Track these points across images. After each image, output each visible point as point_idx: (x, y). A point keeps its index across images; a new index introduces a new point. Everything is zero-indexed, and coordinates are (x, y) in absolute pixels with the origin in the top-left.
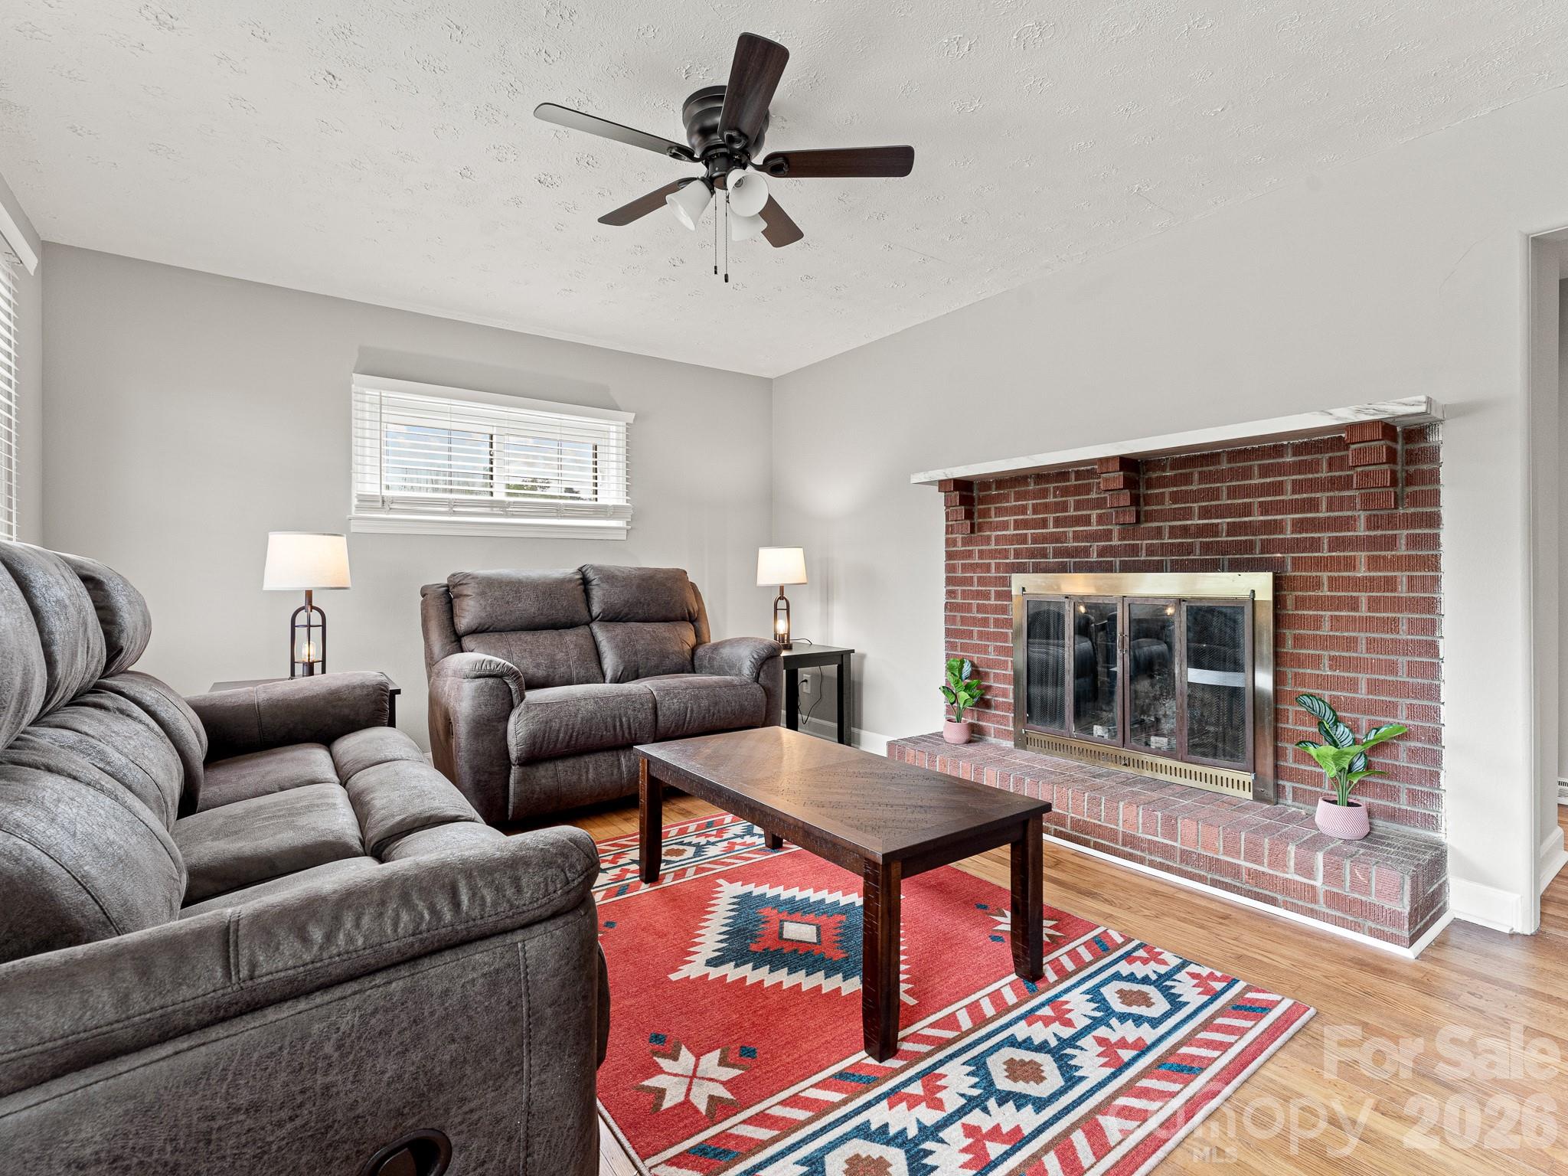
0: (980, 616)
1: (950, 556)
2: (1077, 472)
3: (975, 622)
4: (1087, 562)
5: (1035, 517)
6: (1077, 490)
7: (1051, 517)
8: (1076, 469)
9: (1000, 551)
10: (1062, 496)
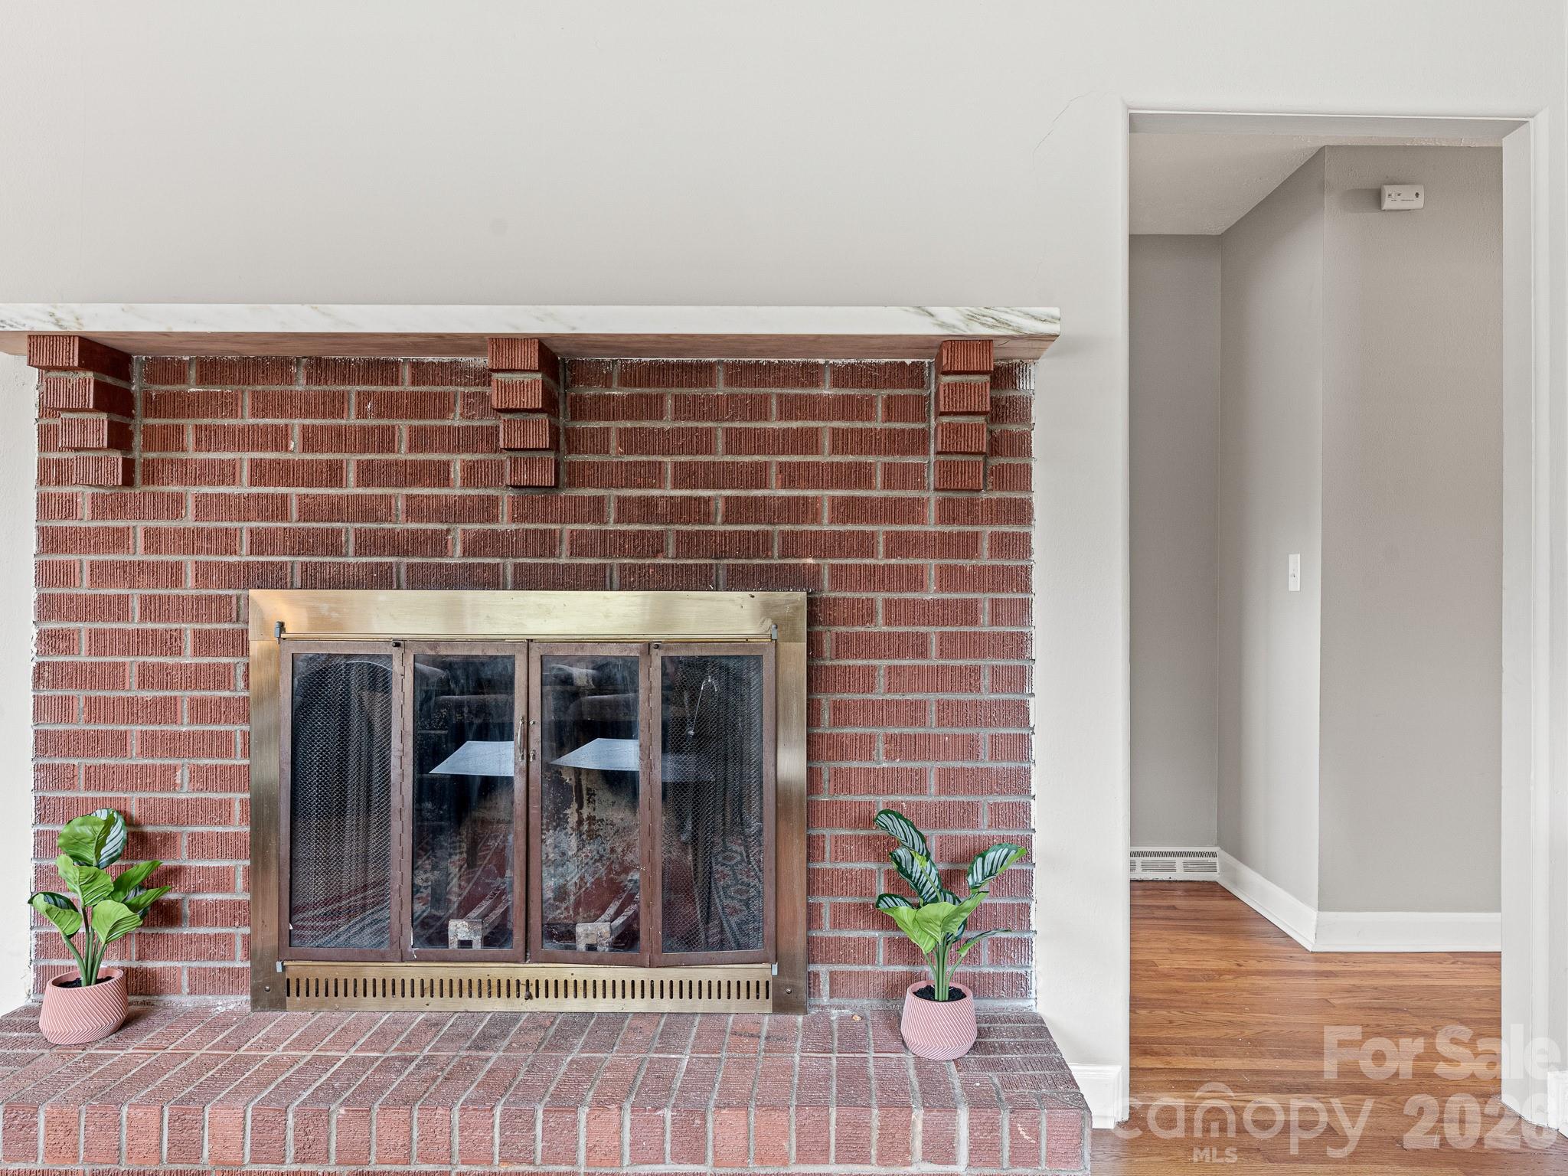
0: (148, 694)
1: (49, 541)
2: (416, 366)
3: (132, 710)
4: (440, 565)
5: (308, 457)
6: (417, 406)
7: (351, 460)
8: (414, 358)
9: (209, 535)
10: (379, 416)
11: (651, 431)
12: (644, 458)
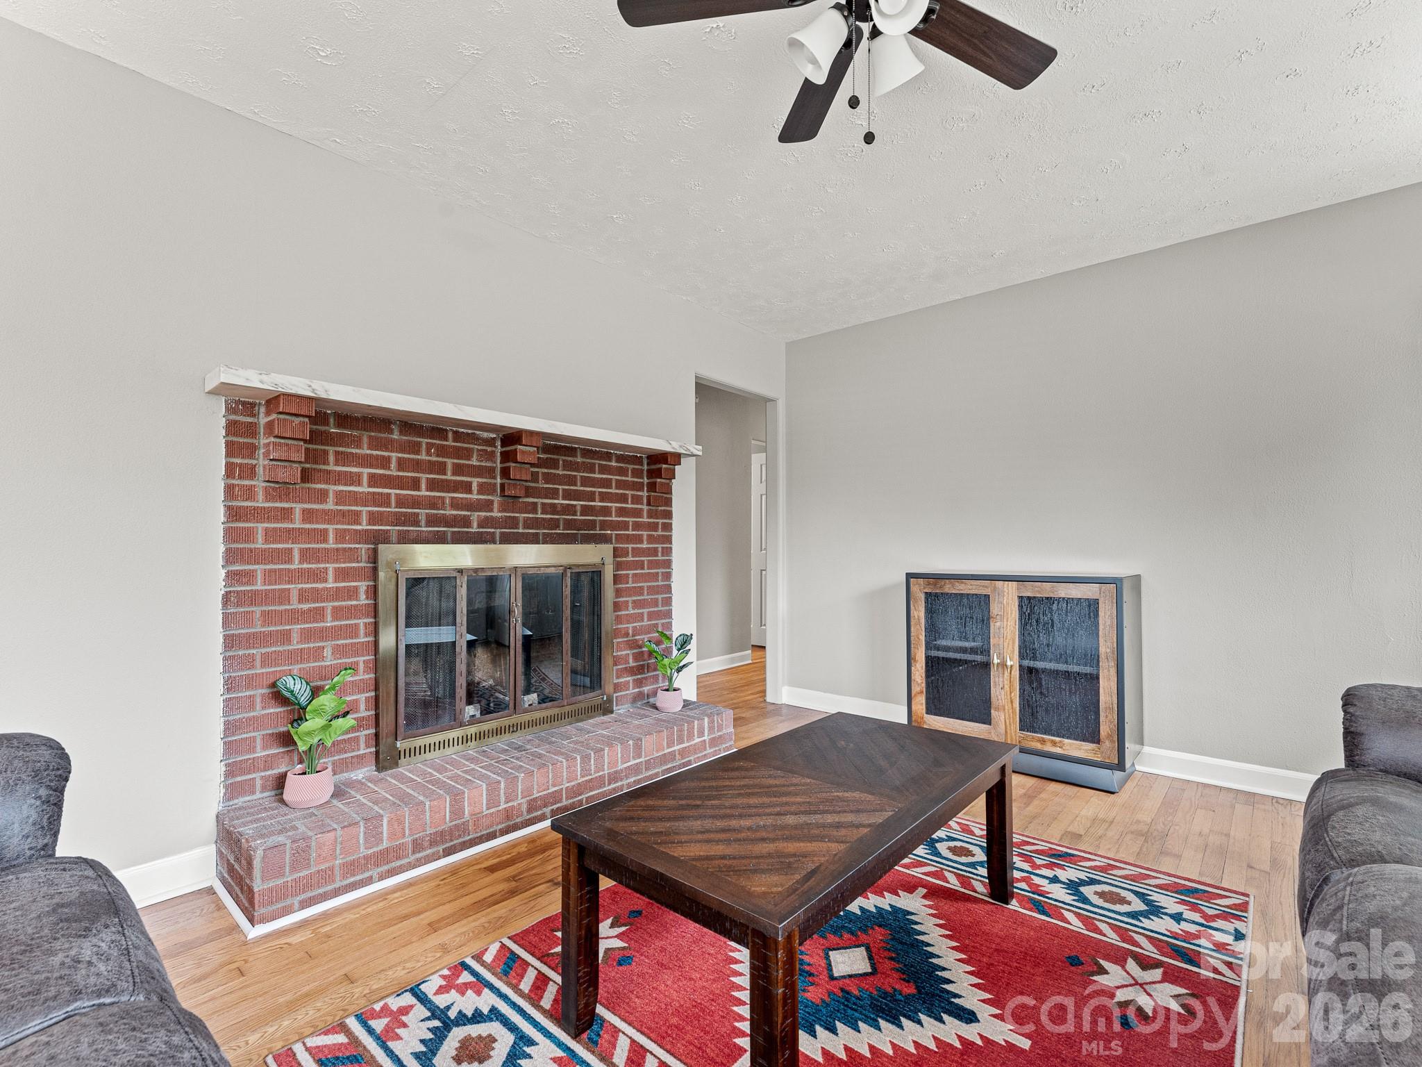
0: (305, 606)
1: (234, 514)
2: (455, 433)
3: (295, 617)
4: (467, 532)
5: (401, 474)
6: (457, 453)
7: (424, 477)
8: (455, 429)
9: (343, 513)
10: (438, 456)
11: (555, 474)
12: (551, 486)
